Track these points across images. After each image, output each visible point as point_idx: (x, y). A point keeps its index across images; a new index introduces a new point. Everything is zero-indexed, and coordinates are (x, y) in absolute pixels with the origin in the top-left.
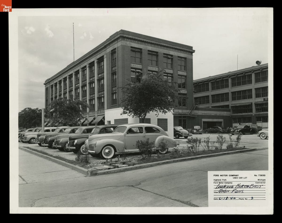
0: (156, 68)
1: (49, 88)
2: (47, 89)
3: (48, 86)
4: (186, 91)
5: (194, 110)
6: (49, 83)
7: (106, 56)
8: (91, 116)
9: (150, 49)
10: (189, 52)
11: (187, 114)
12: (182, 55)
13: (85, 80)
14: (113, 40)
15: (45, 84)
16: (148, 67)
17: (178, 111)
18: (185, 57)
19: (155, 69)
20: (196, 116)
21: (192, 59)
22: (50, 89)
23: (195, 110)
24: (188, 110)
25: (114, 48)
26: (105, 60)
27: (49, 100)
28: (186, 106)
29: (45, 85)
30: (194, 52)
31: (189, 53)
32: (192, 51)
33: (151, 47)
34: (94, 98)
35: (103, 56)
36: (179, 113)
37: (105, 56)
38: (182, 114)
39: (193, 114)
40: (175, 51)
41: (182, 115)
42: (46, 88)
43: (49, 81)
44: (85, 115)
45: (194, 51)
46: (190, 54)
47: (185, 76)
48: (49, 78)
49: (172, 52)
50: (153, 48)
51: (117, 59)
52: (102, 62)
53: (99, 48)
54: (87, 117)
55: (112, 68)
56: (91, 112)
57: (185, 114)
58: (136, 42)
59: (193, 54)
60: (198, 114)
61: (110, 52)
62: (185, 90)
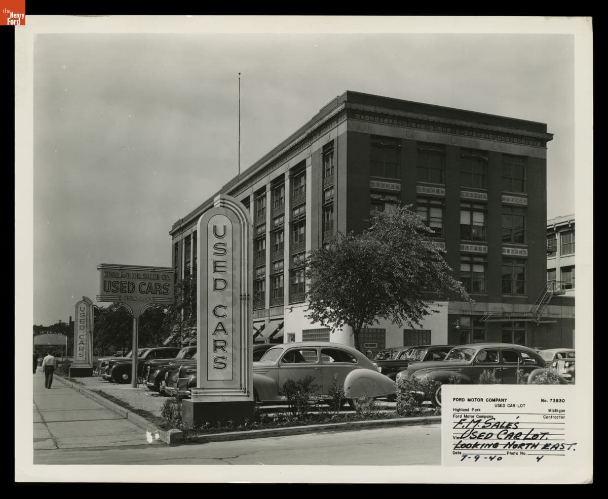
0: (441, 189)
1: (180, 242)
2: (176, 247)
3: (179, 238)
4: (525, 250)
5: (549, 304)
6: (181, 232)
7: (312, 160)
8: (274, 318)
9: (425, 139)
10: (537, 139)
11: (527, 315)
12: (516, 149)
13: (262, 223)
14: (326, 118)
15: (173, 234)
16: (418, 186)
17: (502, 308)
18: (524, 155)
19: (438, 191)
20: (555, 322)
21: (545, 160)
22: (184, 245)
23: (551, 304)
24: (531, 304)
25: (330, 141)
26: (309, 170)
27: (180, 274)
28: (525, 292)
29: (171, 236)
30: (549, 140)
31: (535, 143)
32: (545, 137)
33: (425, 132)
34: (281, 271)
35: (304, 162)
36: (504, 313)
37: (308, 162)
38: (513, 315)
39: (545, 315)
40: (493, 139)
41: (512, 320)
42: (174, 243)
43: (182, 225)
44: (261, 317)
45: (550, 137)
46: (539, 144)
47: (524, 208)
48: (183, 217)
49: (485, 144)
50: (433, 134)
51: (335, 170)
52: (302, 176)
53: (295, 140)
54: (264, 321)
55: (324, 193)
56: (274, 308)
57: (521, 315)
58: (386, 120)
59: (548, 143)
60: (560, 316)
61: (319, 149)
62: (523, 248)
